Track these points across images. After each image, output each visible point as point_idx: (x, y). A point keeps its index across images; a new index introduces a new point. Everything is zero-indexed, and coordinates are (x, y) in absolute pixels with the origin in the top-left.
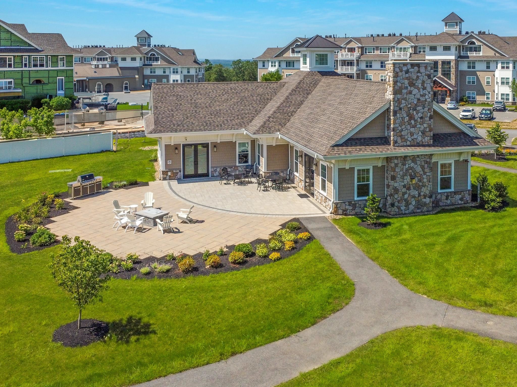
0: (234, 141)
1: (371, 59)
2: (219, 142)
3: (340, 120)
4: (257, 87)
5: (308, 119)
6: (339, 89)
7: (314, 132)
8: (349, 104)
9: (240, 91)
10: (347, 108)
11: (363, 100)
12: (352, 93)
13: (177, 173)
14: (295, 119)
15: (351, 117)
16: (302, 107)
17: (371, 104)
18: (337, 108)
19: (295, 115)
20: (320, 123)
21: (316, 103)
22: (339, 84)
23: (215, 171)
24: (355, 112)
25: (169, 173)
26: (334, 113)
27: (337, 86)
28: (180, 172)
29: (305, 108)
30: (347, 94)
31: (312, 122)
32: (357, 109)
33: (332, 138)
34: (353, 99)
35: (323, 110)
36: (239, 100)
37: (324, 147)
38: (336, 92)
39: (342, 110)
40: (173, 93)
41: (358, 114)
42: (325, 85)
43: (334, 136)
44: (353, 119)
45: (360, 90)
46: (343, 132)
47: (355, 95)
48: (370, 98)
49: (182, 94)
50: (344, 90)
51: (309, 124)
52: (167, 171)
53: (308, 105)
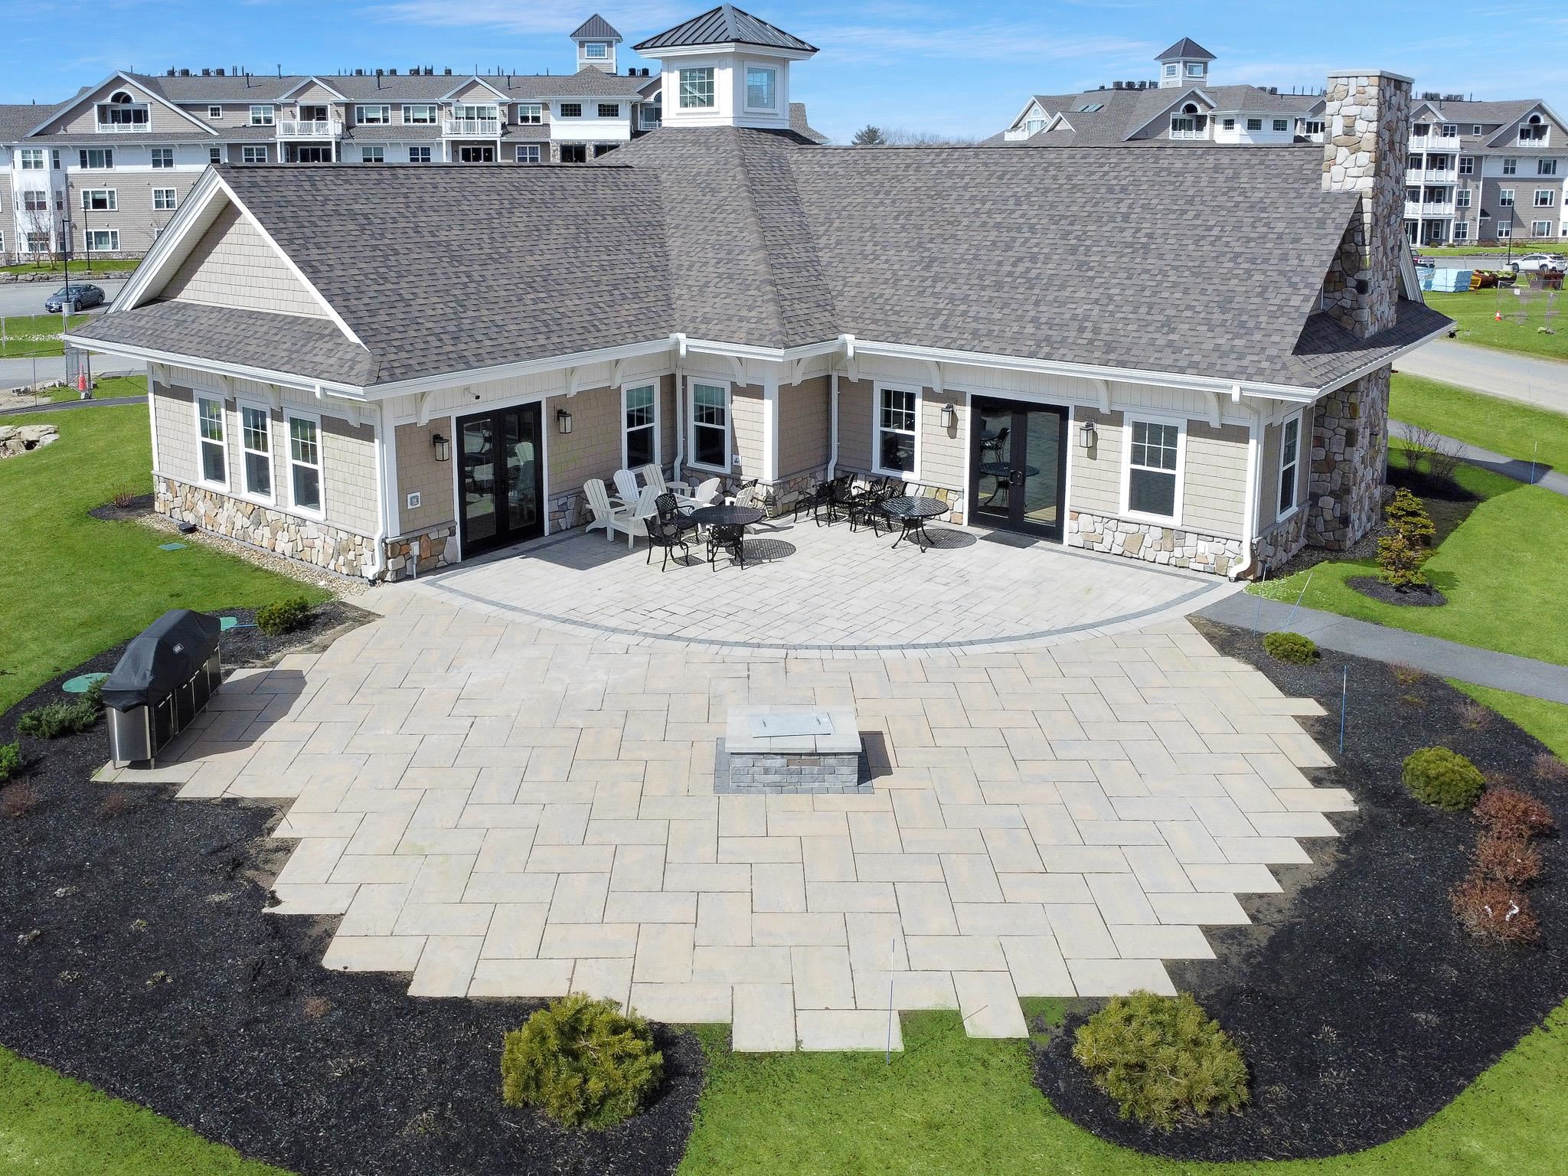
0: (616, 386)
1: (382, 141)
2: (572, 392)
3: (1175, 268)
4: (586, 181)
5: (953, 281)
6: (967, 179)
7: (1086, 318)
8: (1126, 218)
9: (547, 196)
10: (1138, 230)
11: (1191, 202)
12: (1074, 186)
13: (442, 541)
14: (858, 285)
15: (1224, 254)
16: (827, 246)
17: (1263, 210)
18: (1071, 232)
19: (831, 271)
20: (1063, 287)
21: (903, 227)
22: (932, 164)
23: (563, 508)
24: (1219, 238)
25: (415, 549)
26: (1088, 249)
27: (934, 171)
28: (452, 534)
29: (857, 248)
30: (1047, 190)
31: (999, 286)
32: (1210, 229)
33: (1242, 325)
34: (1121, 201)
35: (994, 243)
36: (573, 230)
37: (1256, 358)
38: (966, 188)
39: (1118, 237)
40: (330, 207)
41: (1252, 244)
42: (841, 172)
43: (1244, 318)
44: (1253, 261)
45: (1106, 173)
46: (1277, 301)
47: (1111, 190)
48: (1224, 194)
49: (366, 209)
50: (1001, 178)
51: (988, 293)
52: (408, 542)
53: (856, 234)
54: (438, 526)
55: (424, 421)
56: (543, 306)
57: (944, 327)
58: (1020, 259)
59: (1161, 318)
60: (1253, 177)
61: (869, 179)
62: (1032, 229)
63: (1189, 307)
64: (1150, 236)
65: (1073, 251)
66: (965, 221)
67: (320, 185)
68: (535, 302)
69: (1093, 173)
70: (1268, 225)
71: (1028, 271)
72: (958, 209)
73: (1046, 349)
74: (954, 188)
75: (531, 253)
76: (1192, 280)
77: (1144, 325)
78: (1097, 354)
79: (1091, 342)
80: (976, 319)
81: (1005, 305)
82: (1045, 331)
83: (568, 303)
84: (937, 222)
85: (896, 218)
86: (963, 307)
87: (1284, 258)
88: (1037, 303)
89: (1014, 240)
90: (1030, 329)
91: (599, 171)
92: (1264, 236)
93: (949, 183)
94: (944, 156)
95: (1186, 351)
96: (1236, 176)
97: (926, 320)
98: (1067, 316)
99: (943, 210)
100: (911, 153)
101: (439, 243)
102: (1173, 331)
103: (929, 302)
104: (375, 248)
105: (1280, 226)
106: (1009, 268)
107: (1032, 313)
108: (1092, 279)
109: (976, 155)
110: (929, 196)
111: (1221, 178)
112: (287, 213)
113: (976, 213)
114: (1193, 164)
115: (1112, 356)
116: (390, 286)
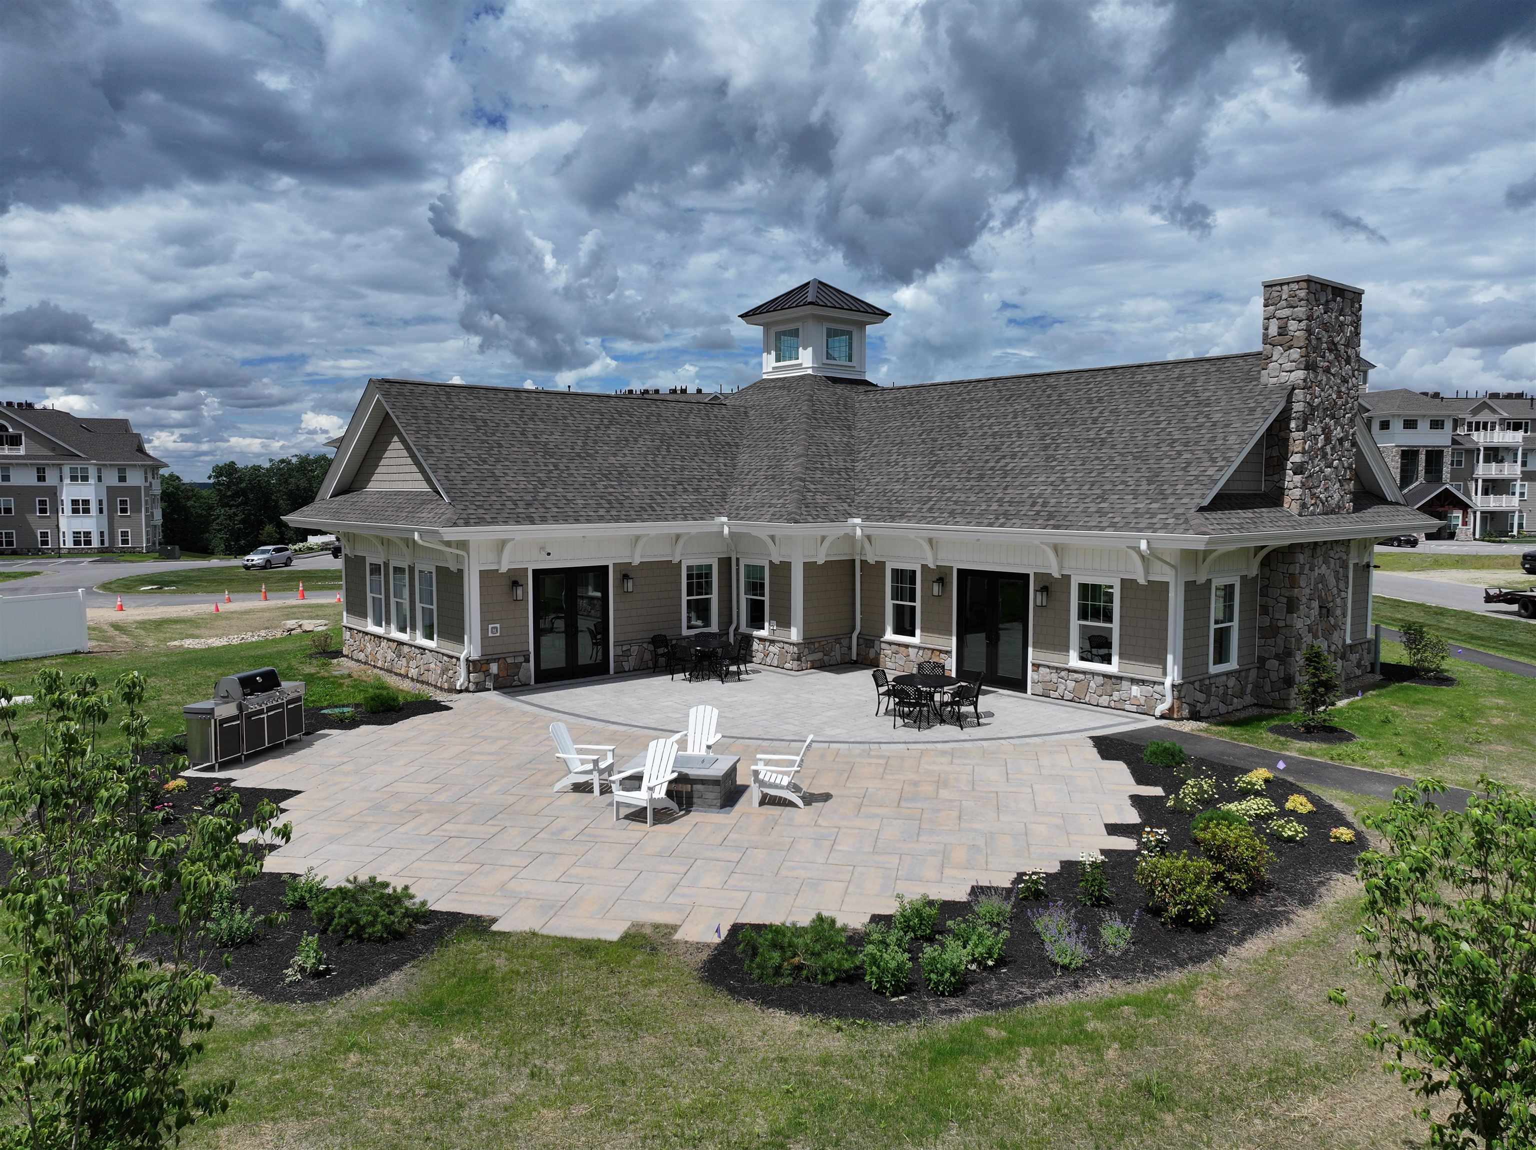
0: (676, 561)
2: (636, 561)
3: (1121, 454)
4: (681, 411)
5: (948, 476)
6: (982, 402)
7: (1040, 496)
8: (1095, 421)
9: (644, 419)
10: (1101, 429)
11: (1150, 405)
12: (1062, 401)
13: (518, 666)
14: (877, 484)
15: (1164, 441)
16: (864, 459)
17: (1207, 405)
18: (1048, 435)
19: (861, 476)
20: (1029, 475)
21: (923, 441)
22: (959, 394)
23: (626, 654)
24: (1164, 429)
25: (494, 668)
26: (1058, 446)
27: (959, 399)
28: (527, 661)
29: (885, 458)
30: (1040, 405)
31: (981, 477)
32: (1159, 423)
33: (1162, 492)
34: (1095, 408)
35: (987, 447)
36: (657, 442)
37: (1164, 516)
38: (978, 410)
39: (1085, 435)
40: (458, 412)
41: (1190, 432)
42: (891, 405)
43: (1165, 487)
44: (1186, 444)
45: (1090, 389)
46: (1196, 473)
47: (1090, 401)
48: (1180, 396)
49: (487, 416)
50: (1007, 400)
51: (972, 483)
52: (488, 662)
53: (886, 449)
54: (515, 654)
55: (504, 569)
56: (612, 490)
57: (930, 510)
58: (1004, 457)
59: (1099, 492)
60: (1207, 381)
61: (909, 408)
62: (1020, 435)
63: (1123, 482)
64: (1110, 433)
65: (1046, 447)
66: (971, 433)
67: (454, 399)
68: (606, 487)
69: (1080, 390)
70: (1207, 416)
71: (1007, 464)
72: (968, 424)
73: (1002, 521)
74: (970, 410)
75: (615, 455)
76: (1132, 462)
77: (1083, 497)
78: (1039, 522)
79: (1038, 513)
80: (956, 503)
81: (982, 490)
82: (1006, 507)
83: (634, 490)
84: (949, 435)
85: (920, 435)
86: (949, 495)
87: (1212, 440)
88: (1006, 488)
89: (1003, 443)
90: (995, 506)
91: (695, 406)
92: (1201, 426)
93: (968, 406)
94: (970, 387)
95: (1110, 515)
96: (1194, 381)
97: (918, 506)
98: (1025, 496)
99: (957, 427)
100: (947, 388)
101: (538, 443)
102: (1104, 500)
103: (925, 492)
104: (483, 442)
105: (1217, 417)
106: (992, 464)
107: (999, 496)
108: (1053, 467)
109: (995, 385)
110: (949, 417)
111: (1181, 384)
112: (421, 414)
113: (981, 427)
114: (1162, 376)
115: (1052, 522)
116: (487, 467)
